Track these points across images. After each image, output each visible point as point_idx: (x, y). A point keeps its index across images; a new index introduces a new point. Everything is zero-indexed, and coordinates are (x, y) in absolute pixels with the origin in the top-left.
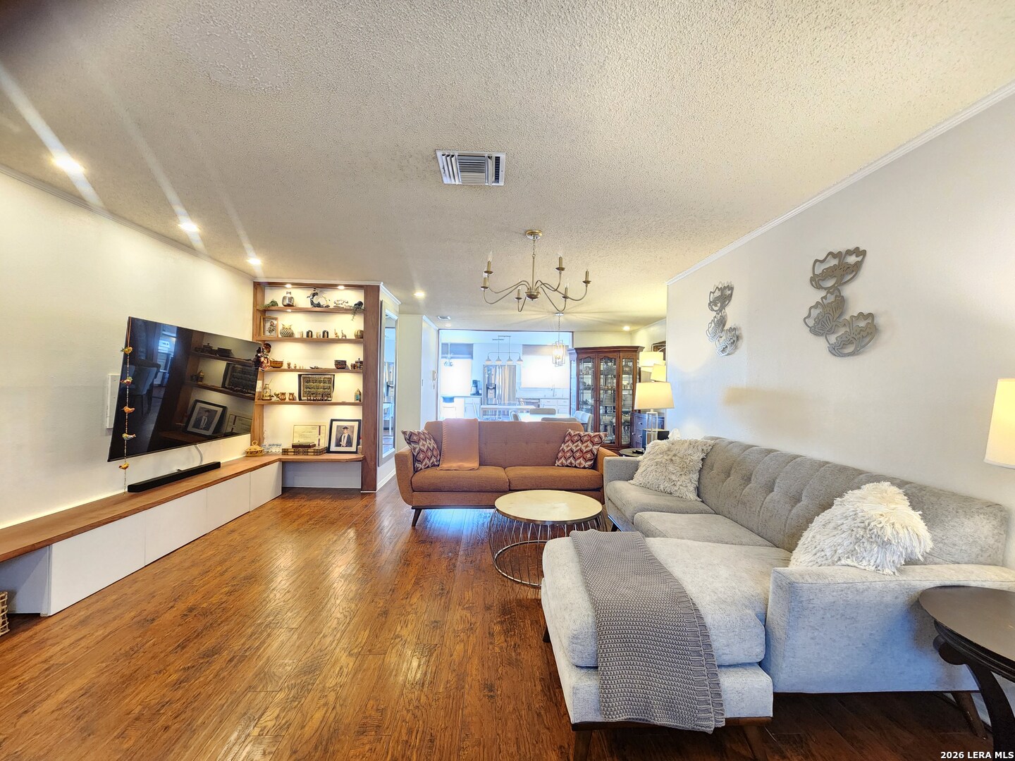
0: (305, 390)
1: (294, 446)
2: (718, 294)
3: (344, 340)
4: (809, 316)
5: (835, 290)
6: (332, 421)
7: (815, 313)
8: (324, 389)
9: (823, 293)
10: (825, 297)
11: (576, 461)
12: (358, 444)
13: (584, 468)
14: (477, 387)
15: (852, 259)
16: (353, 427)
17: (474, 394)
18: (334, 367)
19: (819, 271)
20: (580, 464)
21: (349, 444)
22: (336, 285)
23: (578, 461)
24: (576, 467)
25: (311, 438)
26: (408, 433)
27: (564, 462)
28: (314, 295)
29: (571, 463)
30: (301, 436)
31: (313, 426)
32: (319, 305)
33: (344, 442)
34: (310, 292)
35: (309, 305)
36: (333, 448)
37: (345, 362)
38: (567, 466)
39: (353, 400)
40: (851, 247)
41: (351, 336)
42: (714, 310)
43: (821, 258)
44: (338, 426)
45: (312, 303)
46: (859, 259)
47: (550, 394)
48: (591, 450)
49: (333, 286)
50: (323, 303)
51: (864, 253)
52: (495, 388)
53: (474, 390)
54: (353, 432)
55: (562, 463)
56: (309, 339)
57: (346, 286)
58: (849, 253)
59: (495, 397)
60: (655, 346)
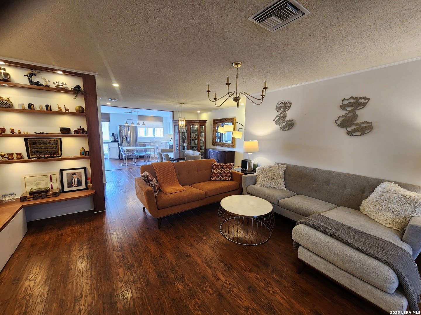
0: (33, 150)
1: (31, 193)
2: (282, 105)
3: (67, 113)
4: (338, 120)
5: (353, 111)
6: (62, 171)
7: (341, 119)
8: (52, 149)
9: (346, 112)
10: (348, 114)
11: (223, 178)
12: (87, 183)
13: (228, 180)
14: (114, 137)
15: (362, 101)
16: (81, 173)
17: (113, 141)
18: (59, 132)
19: (345, 102)
20: (226, 179)
21: (79, 183)
22: (56, 70)
23: (225, 178)
24: (223, 180)
25: (45, 185)
26: (146, 176)
27: (216, 178)
28: (31, 75)
29: (221, 179)
30: (32, 184)
31: (45, 176)
32: (38, 84)
33: (75, 183)
34: (27, 72)
35: (27, 83)
36: (66, 189)
37: (69, 129)
38: (218, 180)
39: (79, 155)
40: (363, 96)
41: (73, 110)
42: (279, 112)
43: (347, 98)
44: (67, 174)
45: (31, 82)
46: (366, 101)
47: (153, 140)
48: (229, 172)
49: (52, 71)
50: (42, 82)
51: (369, 99)
52: (127, 138)
53: (112, 139)
54: (81, 176)
55: (215, 179)
56: (30, 110)
57: (63, 71)
58: (361, 98)
59: (127, 142)
60: (214, 120)
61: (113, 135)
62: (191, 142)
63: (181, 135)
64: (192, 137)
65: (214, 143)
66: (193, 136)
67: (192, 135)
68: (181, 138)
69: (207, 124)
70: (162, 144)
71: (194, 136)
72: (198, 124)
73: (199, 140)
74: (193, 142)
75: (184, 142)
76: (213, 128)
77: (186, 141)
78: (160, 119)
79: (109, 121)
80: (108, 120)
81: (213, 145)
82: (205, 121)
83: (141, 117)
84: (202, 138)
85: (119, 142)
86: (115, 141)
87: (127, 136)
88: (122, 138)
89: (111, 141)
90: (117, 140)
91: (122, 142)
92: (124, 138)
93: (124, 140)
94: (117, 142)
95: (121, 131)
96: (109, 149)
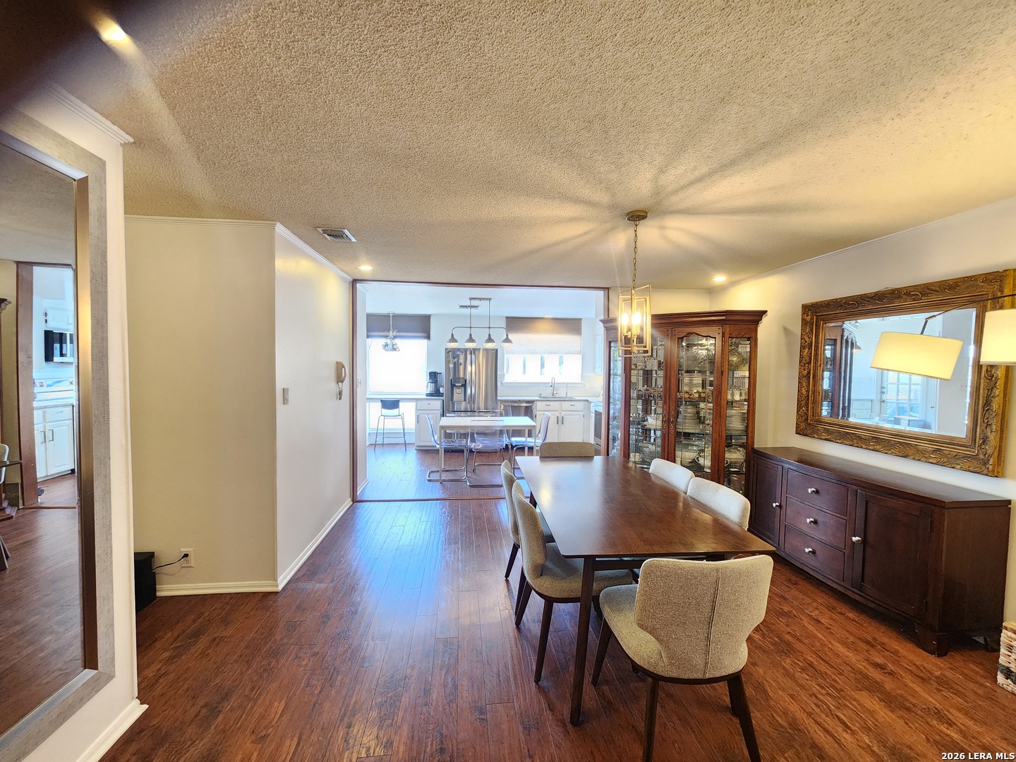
14: (435, 382)
17: (431, 395)
47: (547, 392)
52: (464, 386)
53: (431, 388)
59: (465, 400)
60: (807, 308)
61: (434, 376)
62: (678, 413)
63: (634, 379)
64: (686, 389)
65: (808, 424)
66: (691, 385)
67: (686, 379)
68: (634, 394)
69: (765, 330)
70: (573, 408)
71: (696, 385)
72: (716, 331)
73: (724, 403)
74: (687, 411)
75: (647, 411)
76: (802, 348)
77: (657, 407)
78: (571, 325)
79: (428, 337)
80: (426, 335)
81: (799, 432)
82: (756, 317)
83: (515, 323)
84: (737, 397)
85: (444, 398)
86: (436, 393)
87: (466, 380)
88: (453, 386)
89: (427, 395)
90: (441, 392)
91: (452, 399)
92: (459, 387)
93: (456, 391)
94: (441, 398)
95: (451, 366)
96: (418, 417)
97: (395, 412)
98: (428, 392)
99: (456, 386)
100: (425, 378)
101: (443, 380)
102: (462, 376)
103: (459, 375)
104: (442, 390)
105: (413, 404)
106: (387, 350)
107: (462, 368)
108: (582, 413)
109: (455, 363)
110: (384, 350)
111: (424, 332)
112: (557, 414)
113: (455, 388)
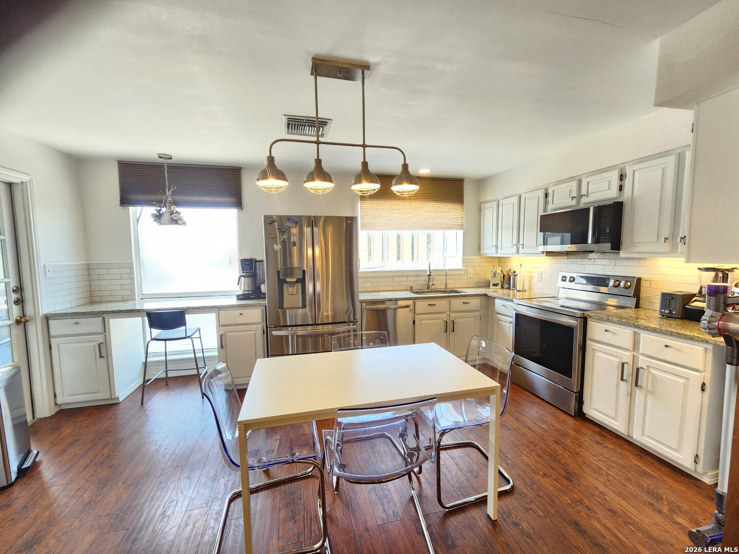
14: (253, 275)
17: (245, 297)
53: (245, 286)
59: (304, 305)
61: (249, 266)
70: (466, 307)
79: (239, 204)
80: (233, 199)
85: (266, 302)
86: (254, 293)
87: (304, 271)
88: (281, 282)
89: (240, 298)
90: (263, 292)
91: (281, 306)
92: (293, 284)
93: (287, 290)
94: (261, 302)
95: (278, 247)
96: (221, 337)
97: (179, 331)
98: (241, 293)
99: (287, 282)
100: (236, 271)
101: (264, 271)
102: (296, 264)
103: (291, 263)
104: (264, 288)
105: (212, 316)
106: (161, 224)
107: (295, 250)
108: (478, 314)
109: (284, 243)
110: (156, 224)
111: (231, 195)
112: (444, 316)
113: (285, 286)
